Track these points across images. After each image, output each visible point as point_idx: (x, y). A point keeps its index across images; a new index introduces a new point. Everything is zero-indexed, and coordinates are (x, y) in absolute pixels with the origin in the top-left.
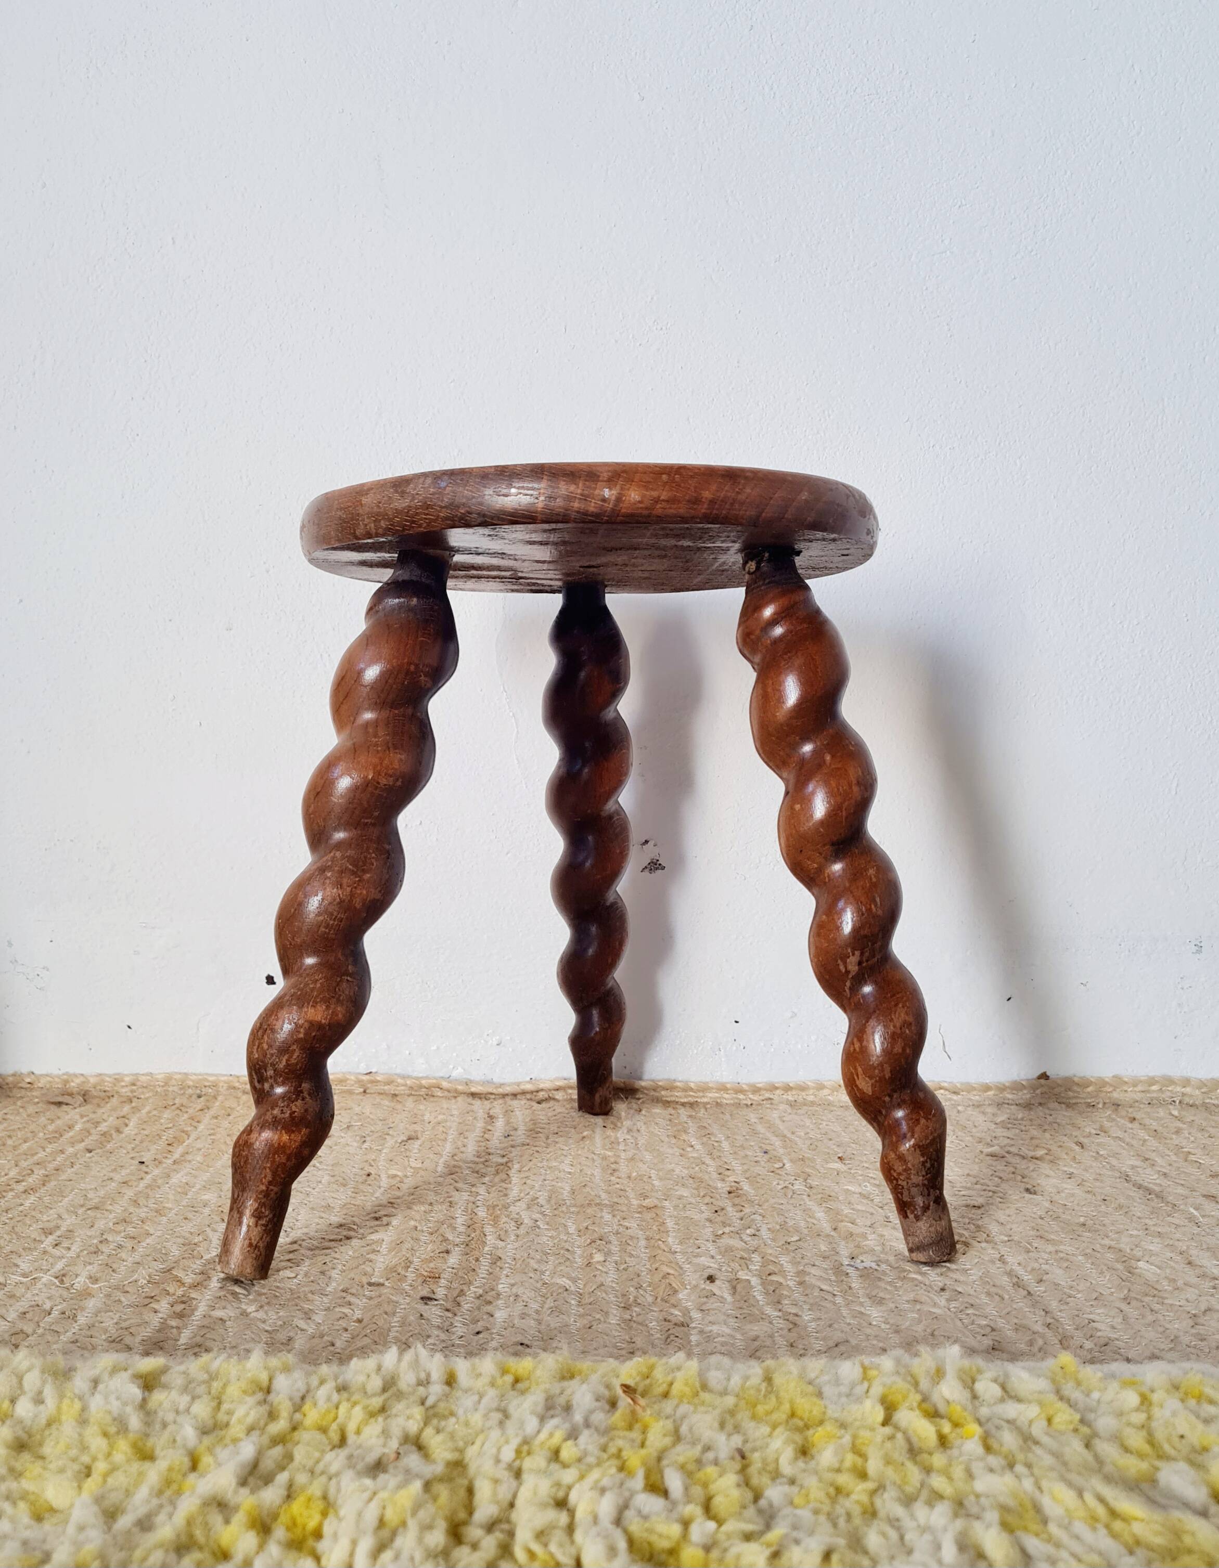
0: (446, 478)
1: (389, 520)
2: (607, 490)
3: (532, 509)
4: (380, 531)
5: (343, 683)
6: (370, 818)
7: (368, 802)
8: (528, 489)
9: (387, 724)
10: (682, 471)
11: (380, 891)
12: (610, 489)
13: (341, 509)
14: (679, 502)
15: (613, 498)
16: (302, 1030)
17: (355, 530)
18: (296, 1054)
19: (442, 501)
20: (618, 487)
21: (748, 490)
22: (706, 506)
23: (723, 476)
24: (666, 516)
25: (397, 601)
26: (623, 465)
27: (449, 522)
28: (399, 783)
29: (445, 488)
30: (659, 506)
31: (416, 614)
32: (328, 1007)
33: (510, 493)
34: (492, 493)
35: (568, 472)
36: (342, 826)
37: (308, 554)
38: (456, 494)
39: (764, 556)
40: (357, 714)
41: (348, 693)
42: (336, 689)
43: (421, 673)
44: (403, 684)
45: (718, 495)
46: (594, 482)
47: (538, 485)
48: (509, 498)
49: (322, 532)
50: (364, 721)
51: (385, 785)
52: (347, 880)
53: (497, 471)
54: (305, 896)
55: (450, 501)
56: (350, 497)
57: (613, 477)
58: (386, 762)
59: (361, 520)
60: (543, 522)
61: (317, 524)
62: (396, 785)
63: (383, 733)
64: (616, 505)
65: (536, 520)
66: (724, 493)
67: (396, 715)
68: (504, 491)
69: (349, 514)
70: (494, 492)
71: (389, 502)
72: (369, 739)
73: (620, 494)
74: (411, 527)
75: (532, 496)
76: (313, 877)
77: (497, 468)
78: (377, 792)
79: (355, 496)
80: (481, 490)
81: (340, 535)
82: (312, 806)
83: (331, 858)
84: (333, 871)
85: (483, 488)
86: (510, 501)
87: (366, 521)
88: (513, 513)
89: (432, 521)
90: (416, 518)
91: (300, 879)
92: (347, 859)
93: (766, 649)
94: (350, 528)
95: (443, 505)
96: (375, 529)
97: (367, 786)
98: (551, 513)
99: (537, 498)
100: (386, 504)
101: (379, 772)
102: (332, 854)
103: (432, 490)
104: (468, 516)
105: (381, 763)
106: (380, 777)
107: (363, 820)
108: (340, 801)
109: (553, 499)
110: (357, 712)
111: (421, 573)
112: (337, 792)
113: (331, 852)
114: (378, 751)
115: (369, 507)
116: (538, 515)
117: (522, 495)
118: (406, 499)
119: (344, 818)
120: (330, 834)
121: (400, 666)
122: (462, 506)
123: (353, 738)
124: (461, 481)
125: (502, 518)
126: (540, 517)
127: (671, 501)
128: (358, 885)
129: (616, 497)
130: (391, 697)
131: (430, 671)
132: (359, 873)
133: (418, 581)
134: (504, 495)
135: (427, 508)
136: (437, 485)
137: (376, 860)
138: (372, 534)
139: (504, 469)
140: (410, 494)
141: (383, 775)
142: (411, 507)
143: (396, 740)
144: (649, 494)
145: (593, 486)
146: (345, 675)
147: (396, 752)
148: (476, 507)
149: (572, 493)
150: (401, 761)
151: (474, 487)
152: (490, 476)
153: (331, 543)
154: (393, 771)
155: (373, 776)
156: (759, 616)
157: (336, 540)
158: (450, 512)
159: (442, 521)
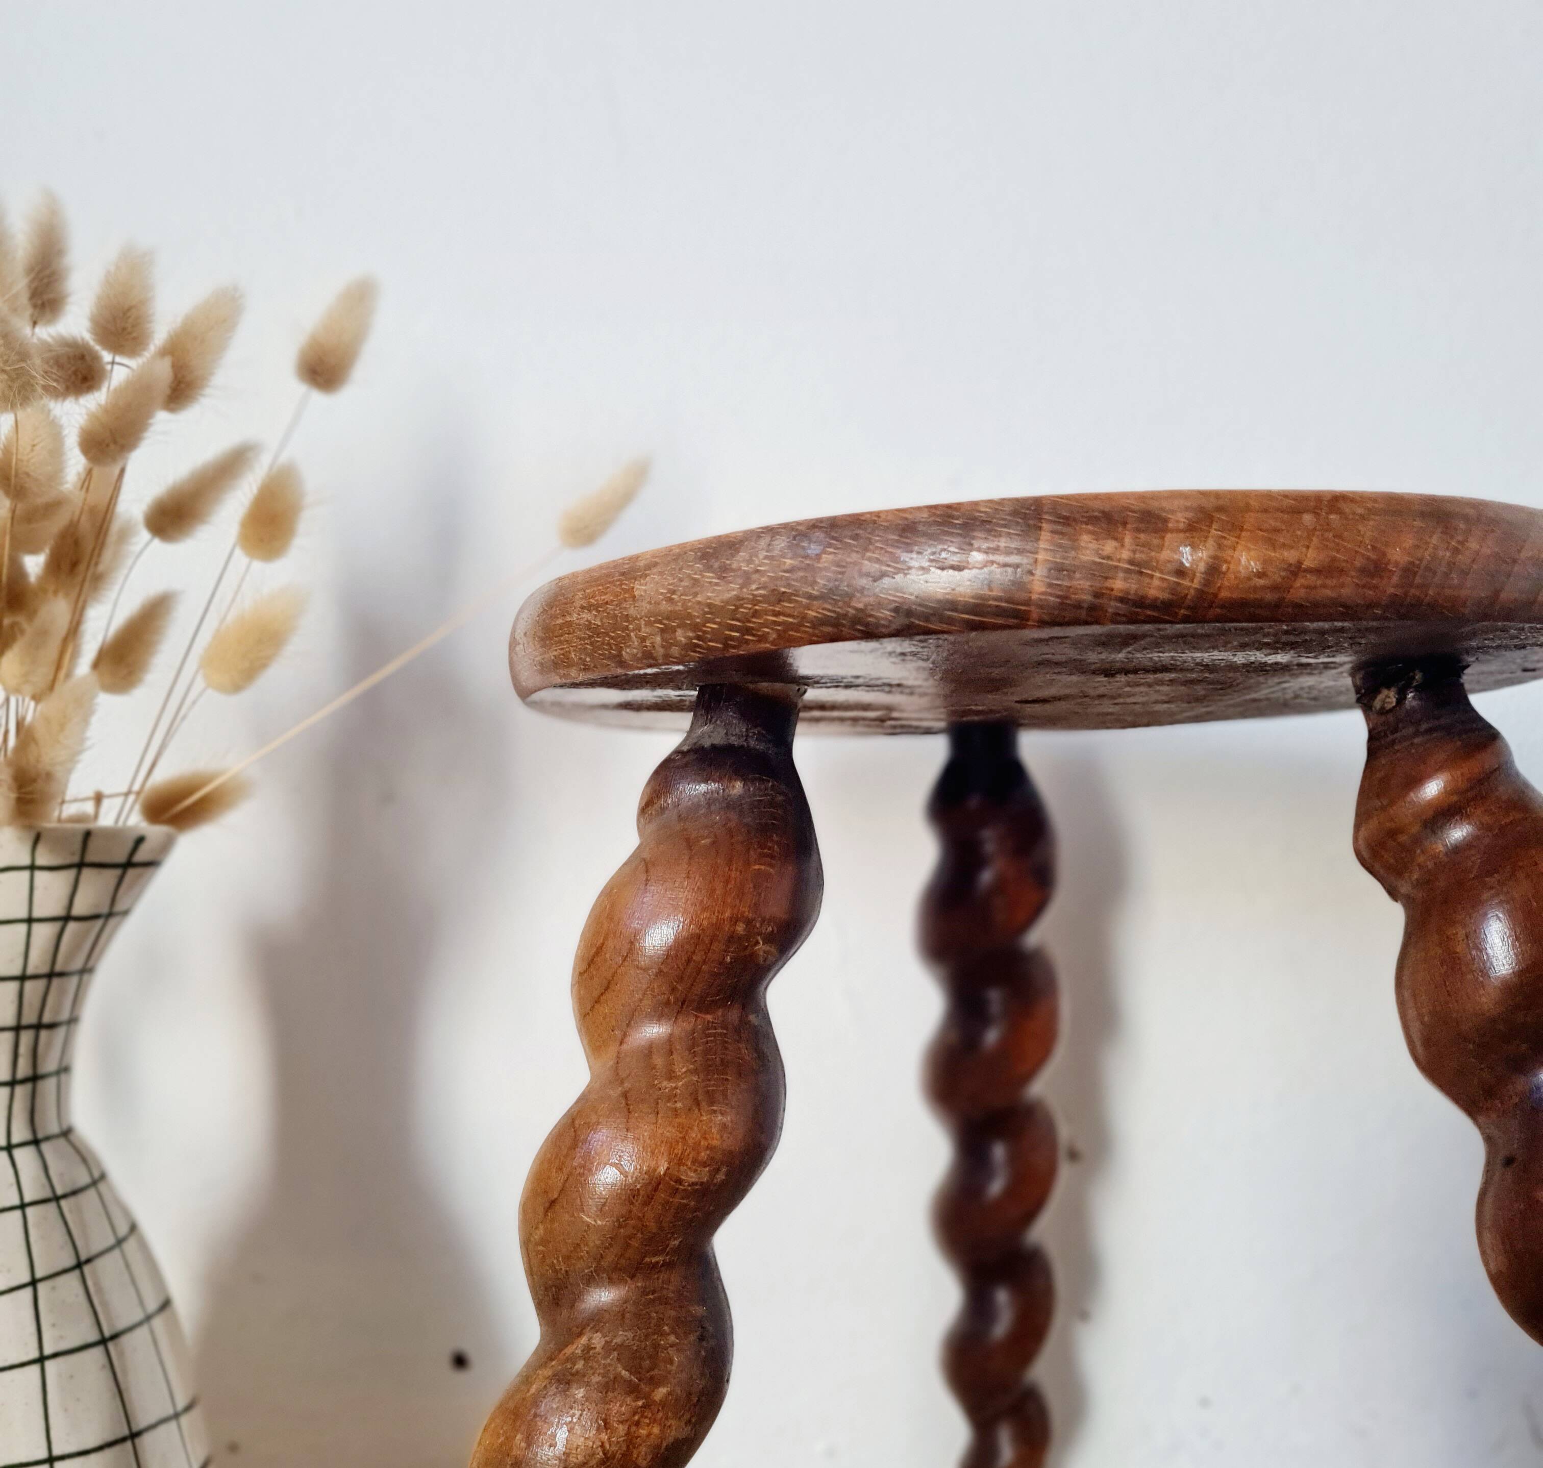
0: (819, 535)
1: (695, 627)
2: (1186, 551)
3: (1023, 596)
4: (675, 651)
5: (598, 959)
6: (661, 1253)
7: (659, 1222)
8: (1008, 552)
9: (691, 1048)
10: (1346, 508)
11: (689, 1422)
12: (1194, 547)
13: (589, 608)
14: (1342, 571)
15: (1202, 567)
17: (621, 648)
20: (1211, 542)
21: (1473, 545)
22: (1395, 579)
23: (1423, 515)
24: (1316, 605)
25: (703, 788)
26: (1217, 495)
28: (721, 1177)
29: (818, 557)
30: (1300, 582)
31: (741, 813)
33: (968, 562)
34: (926, 564)
35: (1096, 514)
36: (605, 1275)
37: (524, 694)
38: (844, 570)
39: (1413, 678)
40: (628, 1025)
41: (609, 982)
42: (585, 972)
43: (759, 938)
44: (721, 963)
45: (1419, 554)
46: (1156, 531)
47: (1030, 544)
48: (966, 573)
49: (553, 654)
50: (643, 1043)
51: (693, 1184)
52: (620, 1407)
53: (934, 514)
54: (529, 1441)
55: (831, 585)
56: (609, 583)
57: (1197, 522)
58: (694, 1134)
59: (633, 630)
60: (1042, 624)
61: (542, 639)
62: (715, 1181)
63: (684, 1070)
64: (1207, 583)
65: (1028, 620)
66: (1430, 550)
67: (708, 1026)
68: (955, 559)
69: (607, 617)
70: (931, 561)
71: (694, 590)
72: (656, 1082)
73: (1215, 558)
74: (742, 642)
75: (1017, 566)
76: (544, 1397)
77: (934, 511)
78: (677, 1200)
79: (619, 580)
80: (899, 557)
81: (588, 659)
82: (541, 1227)
83: (583, 1351)
84: (588, 1384)
85: (905, 554)
86: (970, 580)
87: (643, 630)
88: (977, 605)
89: (788, 626)
90: (754, 623)
91: (518, 1397)
92: (616, 1353)
93: (1430, 867)
94: (609, 644)
95: (815, 593)
96: (663, 647)
97: (656, 1189)
98: (1061, 604)
99: (1030, 573)
100: (686, 595)
101: (680, 1159)
102: (584, 1340)
103: (789, 562)
104: (871, 616)
105: (684, 1138)
106: (682, 1168)
107: (647, 1259)
108: (599, 1222)
109: (1065, 573)
110: (631, 1020)
111: (747, 730)
112: (592, 1205)
113: (580, 1334)
114: (676, 1110)
115: (650, 603)
116: (1033, 608)
117: (995, 565)
118: (731, 583)
119: (610, 1258)
120: (581, 1293)
121: (717, 926)
122: (858, 595)
123: (623, 1074)
124: (853, 540)
125: (950, 617)
126: (1035, 613)
127: (1327, 570)
128: (642, 1416)
129: (1207, 564)
130: (698, 989)
131: (775, 932)
132: (643, 1386)
133: (742, 746)
134: (953, 567)
135: (780, 601)
136: (801, 552)
137: (678, 1350)
138: (655, 659)
139: (950, 511)
140: (739, 573)
141: (689, 1163)
142: (743, 599)
143: (712, 1082)
144: (1277, 555)
145: (1156, 541)
146: (603, 944)
147: (715, 1112)
148: (890, 595)
149: (1109, 558)
150: (724, 1126)
151: (883, 551)
152: (921, 528)
153: (569, 674)
154: (708, 1152)
155: (668, 1168)
156: (1412, 794)
157: (581, 670)
158: (830, 607)
159: (814, 627)
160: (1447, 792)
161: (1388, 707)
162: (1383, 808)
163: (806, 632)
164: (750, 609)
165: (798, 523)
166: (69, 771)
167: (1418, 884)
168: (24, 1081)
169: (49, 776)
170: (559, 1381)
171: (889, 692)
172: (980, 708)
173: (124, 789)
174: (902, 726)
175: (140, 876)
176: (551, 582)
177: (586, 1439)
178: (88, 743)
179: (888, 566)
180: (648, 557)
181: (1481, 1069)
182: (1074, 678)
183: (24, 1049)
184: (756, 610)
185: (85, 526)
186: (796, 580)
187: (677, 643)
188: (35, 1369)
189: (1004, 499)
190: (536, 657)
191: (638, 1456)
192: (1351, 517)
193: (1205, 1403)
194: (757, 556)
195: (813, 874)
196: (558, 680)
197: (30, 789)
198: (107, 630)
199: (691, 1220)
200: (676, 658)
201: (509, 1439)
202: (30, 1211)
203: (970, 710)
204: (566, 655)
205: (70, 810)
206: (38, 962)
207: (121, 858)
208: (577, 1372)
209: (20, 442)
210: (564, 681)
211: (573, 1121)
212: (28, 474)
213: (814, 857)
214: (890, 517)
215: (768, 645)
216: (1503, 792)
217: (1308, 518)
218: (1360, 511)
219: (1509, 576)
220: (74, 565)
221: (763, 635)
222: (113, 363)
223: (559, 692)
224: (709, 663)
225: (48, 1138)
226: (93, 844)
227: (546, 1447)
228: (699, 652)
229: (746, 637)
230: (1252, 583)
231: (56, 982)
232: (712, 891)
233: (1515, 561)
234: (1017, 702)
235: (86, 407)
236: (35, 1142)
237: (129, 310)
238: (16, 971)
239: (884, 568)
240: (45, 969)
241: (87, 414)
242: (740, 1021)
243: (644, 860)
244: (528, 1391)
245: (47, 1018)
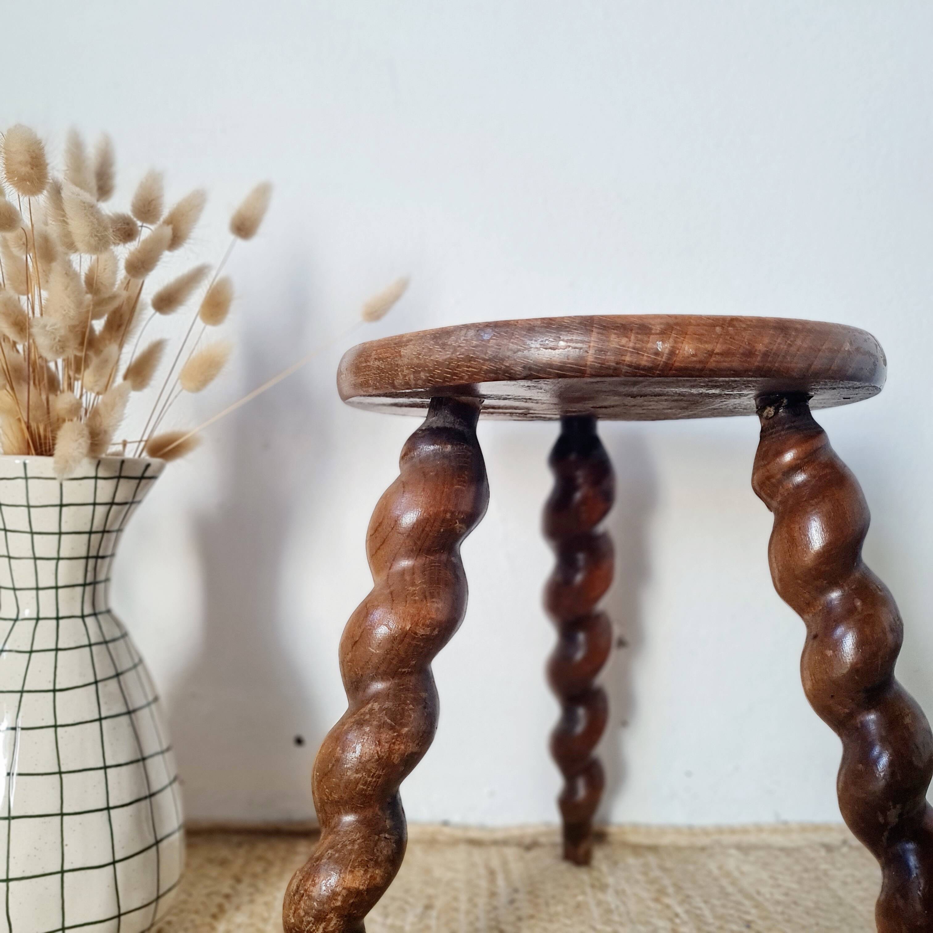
0: (489, 330)
1: (430, 371)
2: (660, 343)
3: (582, 363)
4: (420, 382)
5: (380, 529)
6: (407, 667)
7: (406, 652)
8: (577, 341)
9: (423, 572)
10: (735, 323)
12: (663, 342)
13: (379, 359)
14: (733, 354)
15: (667, 351)
16: (340, 898)
17: (394, 380)
18: (332, 924)
19: (486, 353)
20: (671, 340)
21: (799, 342)
22: (759, 358)
23: (775, 328)
24: (721, 370)
25: (432, 448)
26: (676, 317)
27: (492, 375)
28: (436, 632)
29: (489, 341)
30: (713, 359)
31: (450, 461)
32: (366, 871)
33: (558, 346)
34: (539, 346)
35: (619, 325)
36: (380, 676)
37: (345, 398)
38: (500, 347)
39: (783, 402)
40: (393, 560)
41: (385, 540)
42: (373, 535)
43: (457, 521)
44: (439, 531)
45: (771, 347)
46: (646, 334)
47: (587, 338)
48: (557, 351)
49: (360, 380)
50: (400, 569)
51: (422, 635)
52: (386, 736)
53: (544, 323)
54: (343, 752)
55: (494, 354)
56: (388, 348)
57: (665, 330)
58: (423, 612)
59: (400, 371)
60: (592, 376)
61: (355, 373)
62: (433, 634)
63: (420, 582)
64: (669, 359)
65: (585, 374)
66: (777, 345)
67: (432, 562)
68: (552, 344)
69: (388, 364)
70: (541, 345)
71: (430, 354)
72: (406, 587)
73: (673, 347)
74: (452, 379)
75: (581, 348)
76: (351, 731)
77: (543, 321)
78: (414, 642)
79: (394, 347)
80: (526, 343)
81: (378, 384)
82: (350, 654)
83: (369, 710)
84: (371, 725)
85: (529, 341)
86: (558, 355)
87: (405, 371)
88: (561, 366)
89: (474, 373)
90: (458, 370)
91: (338, 731)
92: (384, 712)
93: (786, 495)
94: (388, 377)
95: (487, 358)
96: (414, 380)
97: (405, 637)
98: (601, 367)
99: (587, 352)
100: (426, 356)
101: (417, 623)
102: (370, 706)
103: (475, 343)
104: (512, 369)
105: (419, 613)
106: (418, 628)
107: (400, 670)
108: (378, 652)
109: (603, 352)
110: (394, 559)
111: (454, 420)
112: (375, 643)
113: (368, 703)
114: (415, 600)
115: (408, 359)
116: (587, 368)
117: (571, 348)
118: (447, 351)
119: (382, 668)
120: (368, 685)
121: (437, 514)
122: (507, 359)
123: (390, 583)
124: (505, 333)
125: (549, 372)
126: (589, 371)
127: (725, 354)
128: (396, 740)
129: (669, 350)
130: (427, 544)
131: (465, 518)
132: (397, 727)
133: (451, 428)
134: (551, 348)
135: (470, 361)
136: (480, 338)
137: (414, 712)
138: (410, 385)
139: (551, 322)
140: (451, 347)
141: (421, 625)
142: (452, 359)
143: (433, 588)
144: (703, 346)
145: (646, 339)
146: (382, 521)
147: (433, 602)
148: (522, 360)
149: (623, 346)
150: (438, 609)
151: (519, 339)
152: (537, 329)
153: (368, 391)
154: (430, 620)
155: (411, 627)
156: (778, 459)
157: (374, 389)
158: (493, 365)
159: (485, 374)
160: (794, 459)
161: (770, 416)
162: (765, 465)
163: (481, 376)
164: (456, 364)
165: (479, 324)
166: (115, 430)
167: (781, 503)
168: (90, 584)
169: (106, 432)
170: (358, 724)
171: (526, 402)
172: (574, 410)
173: (139, 439)
174: (536, 417)
175: (147, 484)
176: (361, 344)
177: (370, 749)
178: (125, 416)
179: (521, 346)
180: (408, 336)
181: (805, 593)
182: (616, 398)
183: (90, 568)
184: (458, 365)
185: (125, 308)
186: (477, 351)
187: (421, 379)
188: (97, 724)
189: (576, 316)
190: (352, 381)
191: (394, 759)
192: (739, 328)
193: (689, 774)
194: (460, 339)
195: (484, 490)
196: (363, 393)
197: (96, 439)
198: (132, 357)
199: (422, 652)
200: (420, 385)
201: (334, 749)
202: (94, 648)
203: (568, 411)
204: (367, 381)
205: (112, 449)
206: (98, 525)
207: (139, 474)
208: (366, 720)
209: (99, 268)
210: (365, 393)
211: (366, 604)
212: (102, 283)
213: (486, 483)
214: (523, 323)
215: (464, 381)
216: (823, 459)
217: (718, 329)
218: (744, 326)
219: (816, 357)
220: (120, 326)
221: (461, 377)
222: (142, 226)
223: (362, 398)
224: (436, 388)
225: (101, 613)
226: (125, 466)
227: (351, 753)
228: (432, 384)
229: (454, 377)
230: (690, 359)
231: (106, 535)
232: (435, 498)
233: (819, 350)
234: (592, 407)
235: (129, 249)
236: (95, 614)
237: (152, 201)
238: (87, 529)
239: (519, 347)
240: (101, 529)
241: (130, 253)
242: (447, 560)
243: (403, 482)
244: (343, 728)
245: (101, 554)
